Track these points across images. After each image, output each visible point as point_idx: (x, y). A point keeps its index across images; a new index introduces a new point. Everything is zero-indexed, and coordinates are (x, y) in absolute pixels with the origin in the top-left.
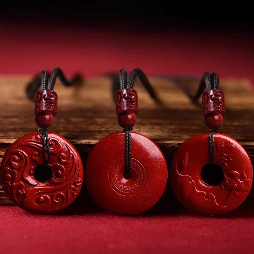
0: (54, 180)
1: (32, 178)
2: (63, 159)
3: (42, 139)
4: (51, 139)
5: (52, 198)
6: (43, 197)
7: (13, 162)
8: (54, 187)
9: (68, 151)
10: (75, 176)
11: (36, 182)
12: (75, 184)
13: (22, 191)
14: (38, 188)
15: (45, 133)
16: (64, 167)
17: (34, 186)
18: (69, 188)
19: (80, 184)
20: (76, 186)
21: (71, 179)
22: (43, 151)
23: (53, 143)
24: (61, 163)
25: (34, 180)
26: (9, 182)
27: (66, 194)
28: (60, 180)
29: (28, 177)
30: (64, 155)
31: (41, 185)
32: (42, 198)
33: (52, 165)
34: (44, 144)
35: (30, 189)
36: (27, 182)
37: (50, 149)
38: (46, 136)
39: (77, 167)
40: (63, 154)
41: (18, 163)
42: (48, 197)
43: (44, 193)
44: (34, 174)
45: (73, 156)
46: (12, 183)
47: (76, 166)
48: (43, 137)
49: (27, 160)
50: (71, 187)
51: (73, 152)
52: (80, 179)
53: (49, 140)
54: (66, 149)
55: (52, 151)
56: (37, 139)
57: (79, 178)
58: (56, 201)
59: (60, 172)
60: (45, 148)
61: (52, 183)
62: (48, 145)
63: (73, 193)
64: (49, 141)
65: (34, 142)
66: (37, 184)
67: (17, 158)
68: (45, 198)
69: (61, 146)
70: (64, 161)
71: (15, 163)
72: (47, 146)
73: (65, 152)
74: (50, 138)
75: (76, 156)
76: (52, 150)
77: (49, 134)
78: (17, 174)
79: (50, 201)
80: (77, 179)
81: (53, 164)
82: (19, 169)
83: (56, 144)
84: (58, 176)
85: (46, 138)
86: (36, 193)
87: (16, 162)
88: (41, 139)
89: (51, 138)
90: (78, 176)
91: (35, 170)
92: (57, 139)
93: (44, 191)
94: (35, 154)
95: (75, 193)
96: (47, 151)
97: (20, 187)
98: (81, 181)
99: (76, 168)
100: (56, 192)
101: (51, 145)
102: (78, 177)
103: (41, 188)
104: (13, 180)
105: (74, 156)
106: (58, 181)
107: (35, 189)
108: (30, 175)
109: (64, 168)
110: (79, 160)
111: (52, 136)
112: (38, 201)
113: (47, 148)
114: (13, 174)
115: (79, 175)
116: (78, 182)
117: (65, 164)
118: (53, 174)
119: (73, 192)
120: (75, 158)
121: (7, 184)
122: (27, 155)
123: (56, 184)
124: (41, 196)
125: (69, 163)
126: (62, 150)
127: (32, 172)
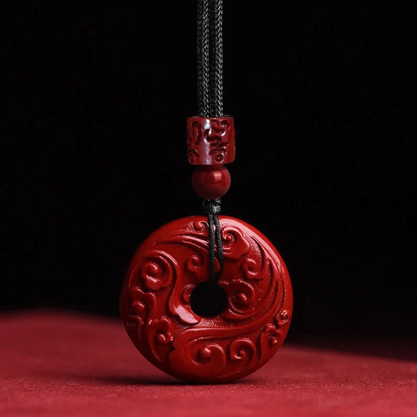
0: (233, 313)
1: (187, 309)
2: (251, 271)
3: (208, 230)
4: (225, 230)
5: (228, 351)
6: (209, 348)
7: (147, 276)
8: (232, 327)
9: (260, 254)
10: (275, 305)
11: (195, 318)
12: (275, 322)
13: (167, 336)
14: (199, 331)
15: (213, 216)
16: (253, 287)
17: (191, 325)
18: (264, 330)
19: (285, 321)
20: (278, 327)
21: (267, 312)
22: (210, 254)
23: (230, 237)
24: (246, 278)
25: (191, 313)
26: (140, 318)
27: (258, 342)
28: (245, 314)
29: (178, 307)
30: (253, 261)
31: (205, 325)
32: (207, 350)
33: (228, 283)
34: (211, 240)
35: (183, 333)
36: (177, 318)
37: (225, 251)
38: (215, 223)
39: (279, 288)
40: (250, 260)
41: (158, 278)
42: (220, 348)
43: (211, 341)
44: (190, 301)
45: (271, 265)
46: (146, 320)
47: (277, 284)
48: (209, 224)
49: (178, 273)
50: (266, 327)
51: (270, 255)
52: (285, 312)
53: (221, 231)
54: (257, 249)
55: (229, 254)
56: (197, 228)
57: (283, 310)
58: (236, 357)
59: (244, 296)
60: (213, 249)
61: (228, 320)
62: (220, 241)
63: (271, 341)
64: (221, 233)
65: (192, 235)
66: (196, 321)
67: (156, 268)
68: (214, 350)
69: (245, 244)
70: (253, 274)
71: (152, 279)
72: (217, 244)
73: (254, 257)
74: (223, 228)
75: (277, 264)
76: (227, 252)
77: (221, 218)
78: (155, 302)
79: (225, 358)
80: (279, 311)
81: (230, 281)
82: (160, 290)
83: (236, 240)
84: (240, 305)
85: (216, 227)
86: (196, 340)
87: (154, 276)
88: (205, 229)
89: (225, 227)
90: (282, 306)
91: (194, 292)
92: (238, 229)
93: (211, 337)
94: (193, 261)
95: (276, 341)
96: (217, 254)
97: (163, 328)
98: (287, 316)
99: (276, 290)
100: (235, 337)
101: (226, 242)
102: (281, 308)
103: (205, 330)
104: (147, 313)
105: (274, 265)
106: (240, 316)
107: (193, 332)
108: (183, 303)
109: (253, 289)
110: (284, 272)
111: (228, 224)
112: (200, 356)
113: (217, 248)
114: (147, 301)
115: (283, 302)
116: (282, 318)
117: (254, 281)
118: (230, 302)
119: (272, 339)
120: (276, 269)
121: (137, 321)
122: (175, 263)
123: (236, 322)
124: (205, 347)
125: (262, 279)
126: (249, 253)
127: (187, 297)
